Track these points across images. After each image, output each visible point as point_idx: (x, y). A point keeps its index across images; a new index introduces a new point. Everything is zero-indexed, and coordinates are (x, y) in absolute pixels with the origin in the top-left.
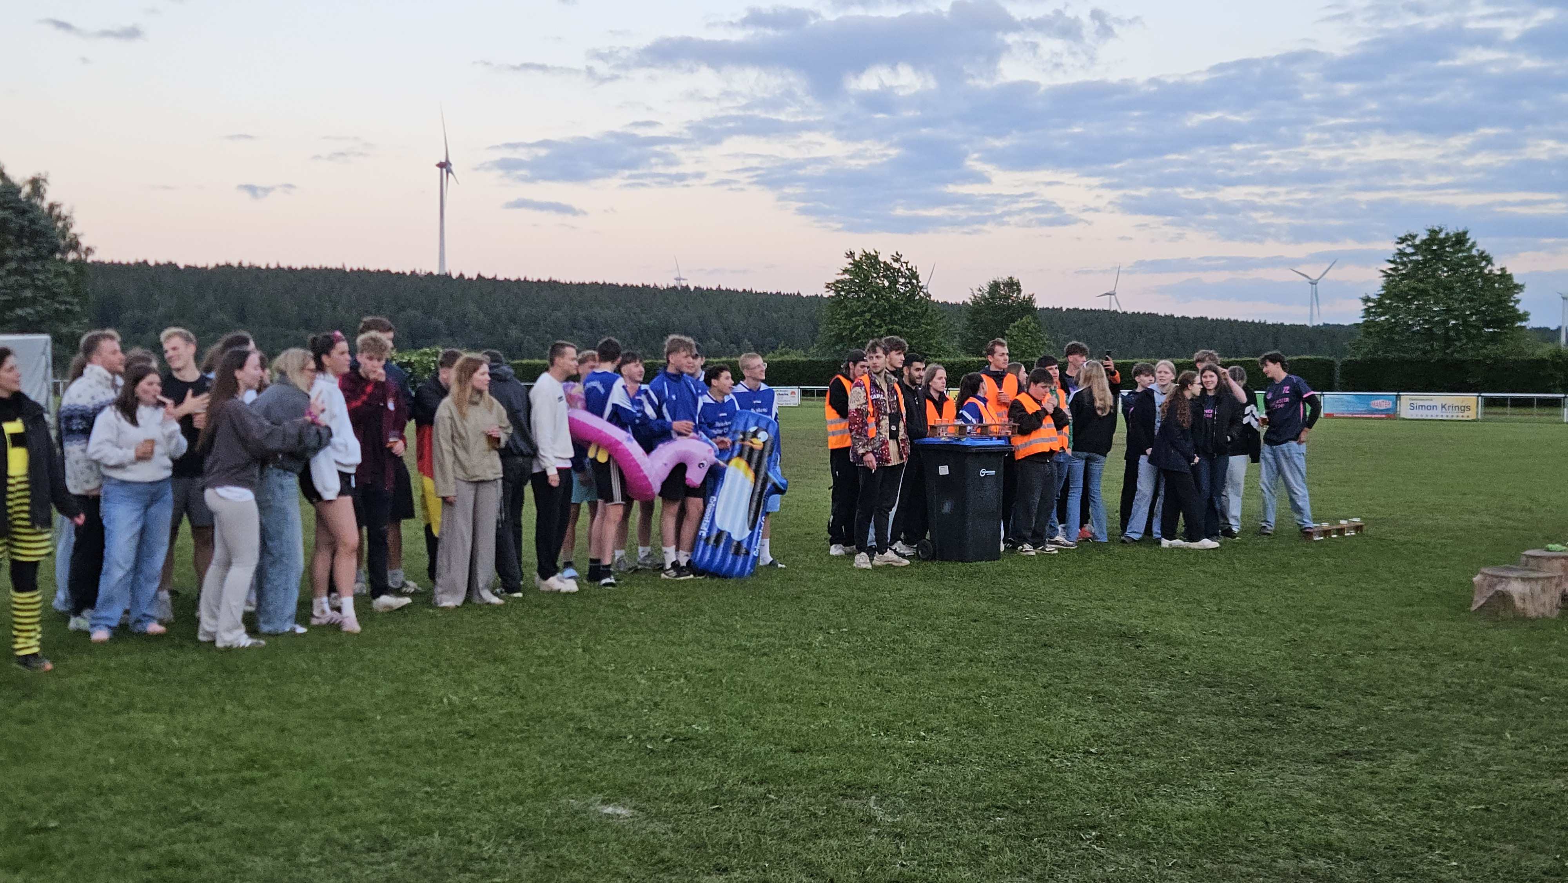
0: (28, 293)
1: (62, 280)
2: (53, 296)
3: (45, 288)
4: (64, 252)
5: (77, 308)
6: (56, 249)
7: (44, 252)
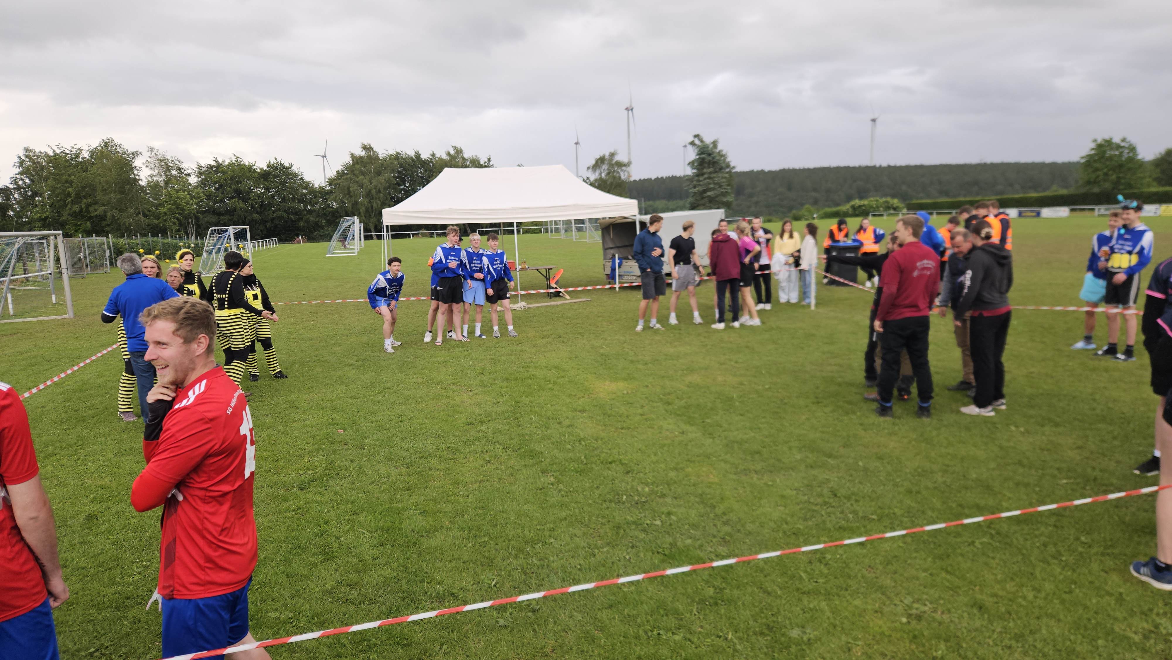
0: (712, 186)
1: (724, 180)
2: (720, 186)
3: (718, 183)
4: (725, 169)
5: (729, 191)
6: (721, 169)
7: (717, 170)
